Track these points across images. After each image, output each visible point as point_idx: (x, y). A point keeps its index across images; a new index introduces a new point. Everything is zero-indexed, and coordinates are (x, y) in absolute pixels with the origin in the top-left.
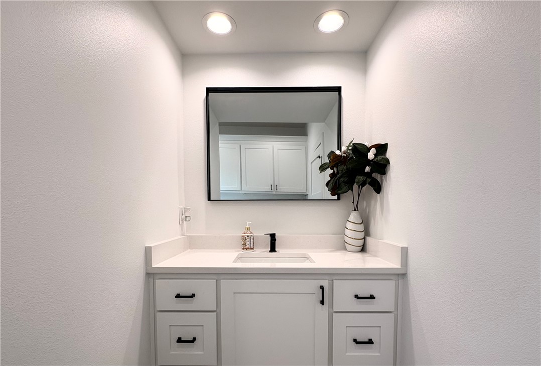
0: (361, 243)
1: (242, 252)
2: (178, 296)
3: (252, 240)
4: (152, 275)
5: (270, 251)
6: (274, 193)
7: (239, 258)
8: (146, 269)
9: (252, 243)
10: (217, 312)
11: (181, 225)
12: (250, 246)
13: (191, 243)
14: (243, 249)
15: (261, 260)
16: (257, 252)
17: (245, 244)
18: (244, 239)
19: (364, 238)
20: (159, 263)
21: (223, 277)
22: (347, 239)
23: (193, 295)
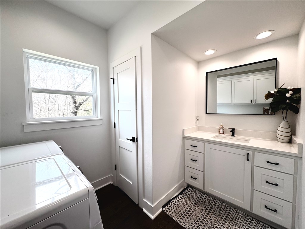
0: (288, 138)
1: (218, 134)
2: (191, 146)
3: (223, 130)
4: (184, 138)
5: (231, 136)
6: (253, 104)
7: (217, 137)
8: (183, 136)
9: (223, 131)
10: (204, 153)
11: (196, 122)
12: (222, 133)
13: (199, 129)
14: (219, 133)
15: (227, 139)
16: (225, 135)
17: (219, 132)
18: (219, 130)
19: (291, 136)
20: (187, 134)
21: (206, 142)
22: (278, 136)
23: (196, 146)
